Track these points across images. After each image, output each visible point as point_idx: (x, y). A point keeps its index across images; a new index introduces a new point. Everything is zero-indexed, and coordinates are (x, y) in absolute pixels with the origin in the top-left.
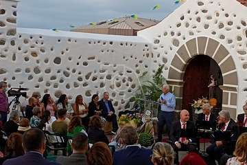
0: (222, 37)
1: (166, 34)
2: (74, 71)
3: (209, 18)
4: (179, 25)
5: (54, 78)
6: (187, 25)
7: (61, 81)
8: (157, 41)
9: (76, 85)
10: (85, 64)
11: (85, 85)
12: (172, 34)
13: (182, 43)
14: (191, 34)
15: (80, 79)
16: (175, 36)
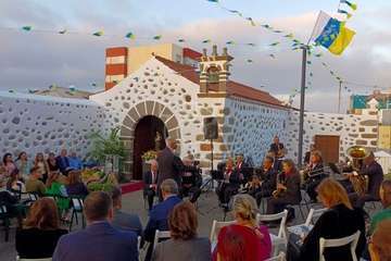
0: (167, 101)
1: (117, 98)
2: (33, 131)
3: (155, 86)
4: (129, 91)
5: (12, 138)
6: (136, 91)
7: (21, 140)
8: (109, 105)
9: (35, 144)
10: (44, 124)
11: (44, 143)
12: (123, 98)
13: (132, 106)
14: (140, 98)
15: (39, 138)
16: (126, 101)
